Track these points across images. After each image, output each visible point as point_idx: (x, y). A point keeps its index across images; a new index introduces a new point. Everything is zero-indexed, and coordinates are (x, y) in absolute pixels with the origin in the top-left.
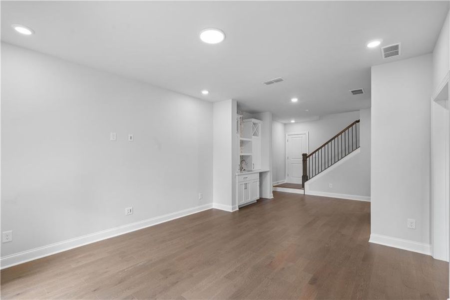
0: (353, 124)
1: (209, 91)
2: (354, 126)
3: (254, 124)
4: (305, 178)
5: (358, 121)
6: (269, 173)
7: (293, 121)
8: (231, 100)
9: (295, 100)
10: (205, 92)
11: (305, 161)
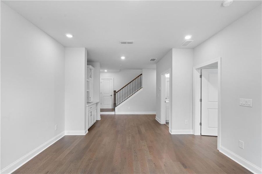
0: (139, 76)
1: (73, 36)
2: (140, 77)
3: (90, 69)
4: (115, 105)
5: (141, 74)
6: (99, 103)
7: (106, 71)
8: (84, 48)
9: (123, 58)
10: (69, 36)
11: (115, 95)
